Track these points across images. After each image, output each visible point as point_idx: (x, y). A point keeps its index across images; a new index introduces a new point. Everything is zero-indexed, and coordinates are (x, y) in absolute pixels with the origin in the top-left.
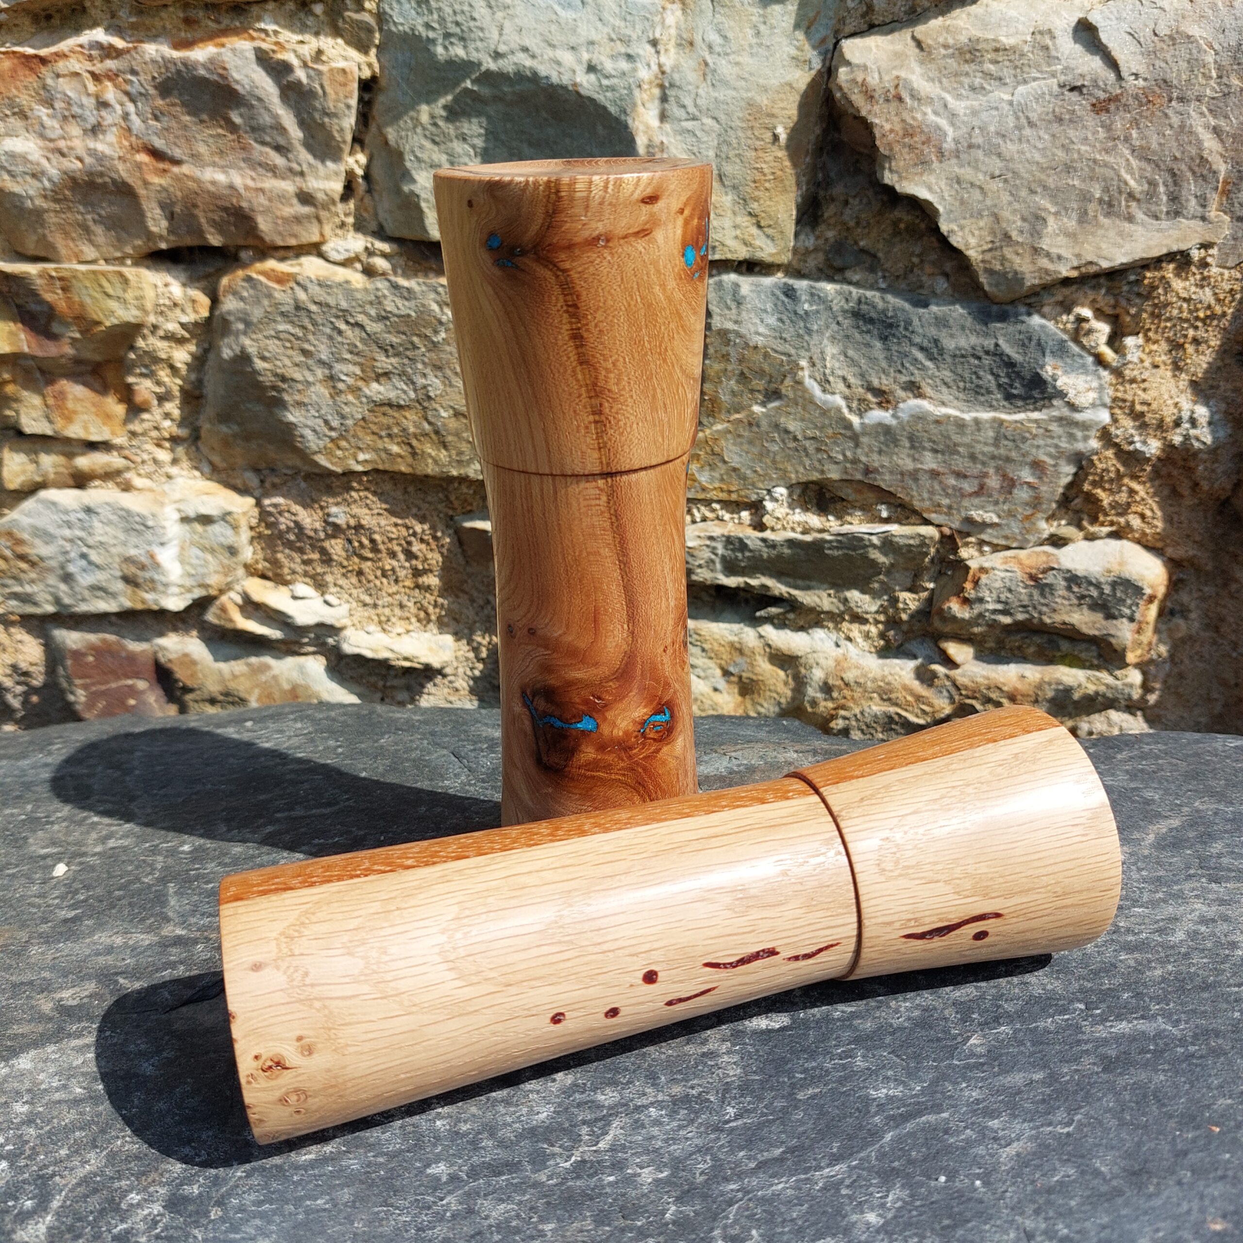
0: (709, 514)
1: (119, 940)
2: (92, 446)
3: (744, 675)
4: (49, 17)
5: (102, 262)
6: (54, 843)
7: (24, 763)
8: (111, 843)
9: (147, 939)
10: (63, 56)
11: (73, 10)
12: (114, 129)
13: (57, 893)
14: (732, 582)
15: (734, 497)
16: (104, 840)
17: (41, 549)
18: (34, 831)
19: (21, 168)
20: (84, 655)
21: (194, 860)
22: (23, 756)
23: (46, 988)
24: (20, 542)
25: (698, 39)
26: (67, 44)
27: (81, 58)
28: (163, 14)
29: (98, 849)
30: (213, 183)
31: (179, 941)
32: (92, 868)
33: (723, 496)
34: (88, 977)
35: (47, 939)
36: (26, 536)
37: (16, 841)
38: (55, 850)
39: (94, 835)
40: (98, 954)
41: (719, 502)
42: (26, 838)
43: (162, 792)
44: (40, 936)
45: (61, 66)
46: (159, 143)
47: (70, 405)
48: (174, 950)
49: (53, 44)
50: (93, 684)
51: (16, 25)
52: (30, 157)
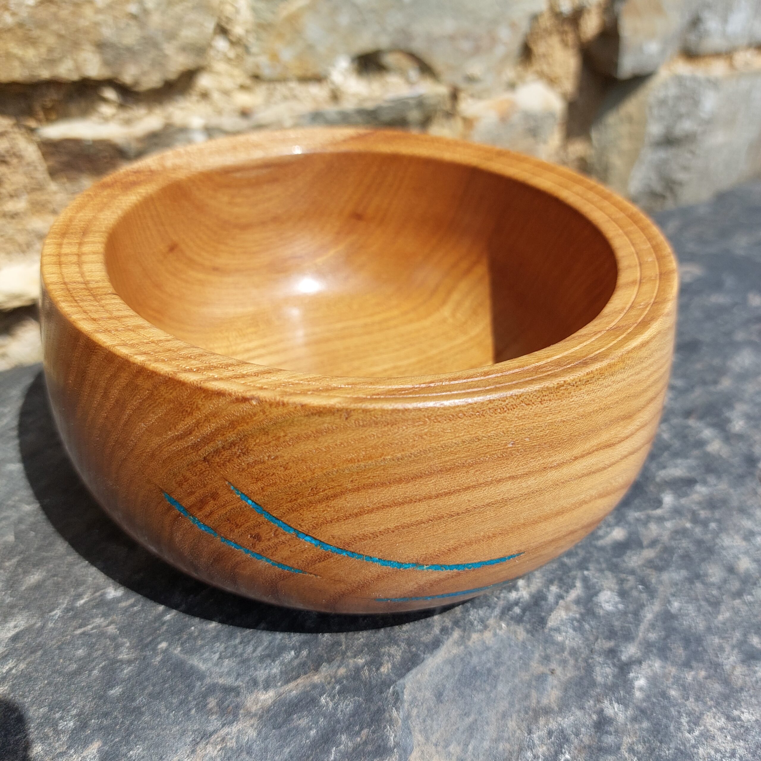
9: (245, 730)
48: (301, 721)
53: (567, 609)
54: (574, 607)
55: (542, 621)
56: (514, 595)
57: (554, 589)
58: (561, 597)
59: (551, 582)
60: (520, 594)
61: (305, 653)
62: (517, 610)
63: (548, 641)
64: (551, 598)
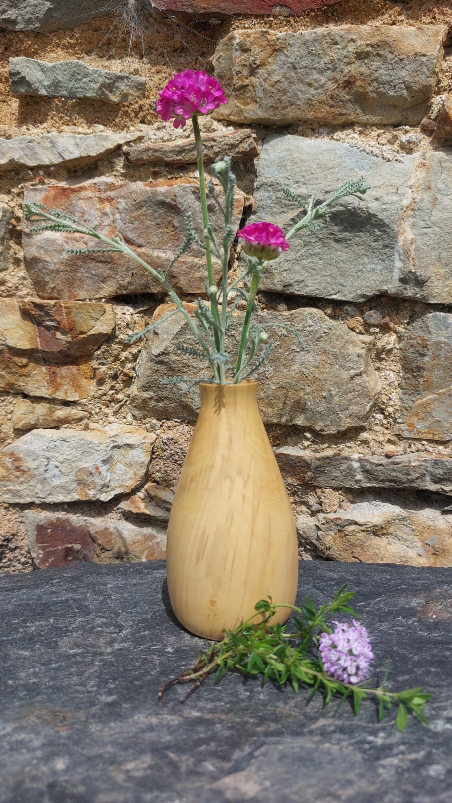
0: (420, 447)
1: (154, 721)
2: (66, 404)
3: (436, 546)
4: (76, 172)
5: (88, 300)
6: (77, 645)
7: (38, 591)
8: (116, 646)
9: (174, 720)
10: (82, 188)
11: (90, 168)
12: (107, 227)
13: (92, 683)
14: (433, 487)
15: (436, 438)
16: (111, 643)
17: (31, 464)
18: (61, 637)
19: (52, 248)
20: (46, 529)
21: (180, 659)
22: (37, 587)
23: (113, 761)
24: (18, 459)
25: (433, 185)
26: (87, 183)
27: (94, 190)
28: (141, 169)
29: (109, 650)
30: (158, 258)
31: (199, 721)
32: (111, 664)
33: (430, 437)
34: (142, 752)
35: (101, 719)
36: (21, 455)
37: (50, 643)
38: (80, 651)
39: (102, 640)
40: (143, 731)
41: (427, 440)
42: (56, 642)
43: (134, 610)
44: (94, 716)
45: (83, 194)
46: (131, 236)
47: (59, 380)
48: (201, 729)
49: (80, 182)
50: (48, 547)
51: (58, 174)
52: (57, 242)
53: (402, 760)
54: (408, 763)
55: (377, 758)
56: (371, 738)
57: (402, 748)
58: (402, 753)
59: (404, 744)
60: (376, 740)
61: (228, 706)
62: (367, 746)
63: (373, 769)
64: (395, 751)
